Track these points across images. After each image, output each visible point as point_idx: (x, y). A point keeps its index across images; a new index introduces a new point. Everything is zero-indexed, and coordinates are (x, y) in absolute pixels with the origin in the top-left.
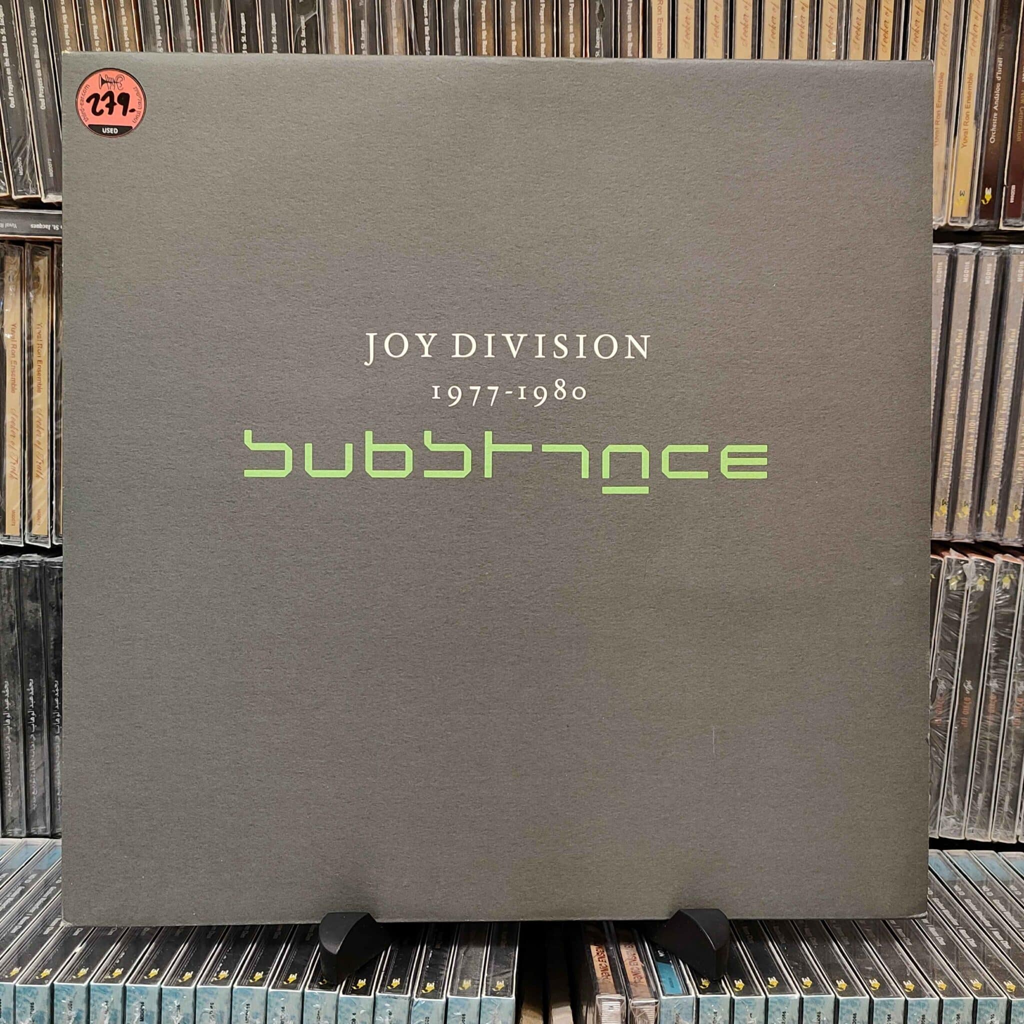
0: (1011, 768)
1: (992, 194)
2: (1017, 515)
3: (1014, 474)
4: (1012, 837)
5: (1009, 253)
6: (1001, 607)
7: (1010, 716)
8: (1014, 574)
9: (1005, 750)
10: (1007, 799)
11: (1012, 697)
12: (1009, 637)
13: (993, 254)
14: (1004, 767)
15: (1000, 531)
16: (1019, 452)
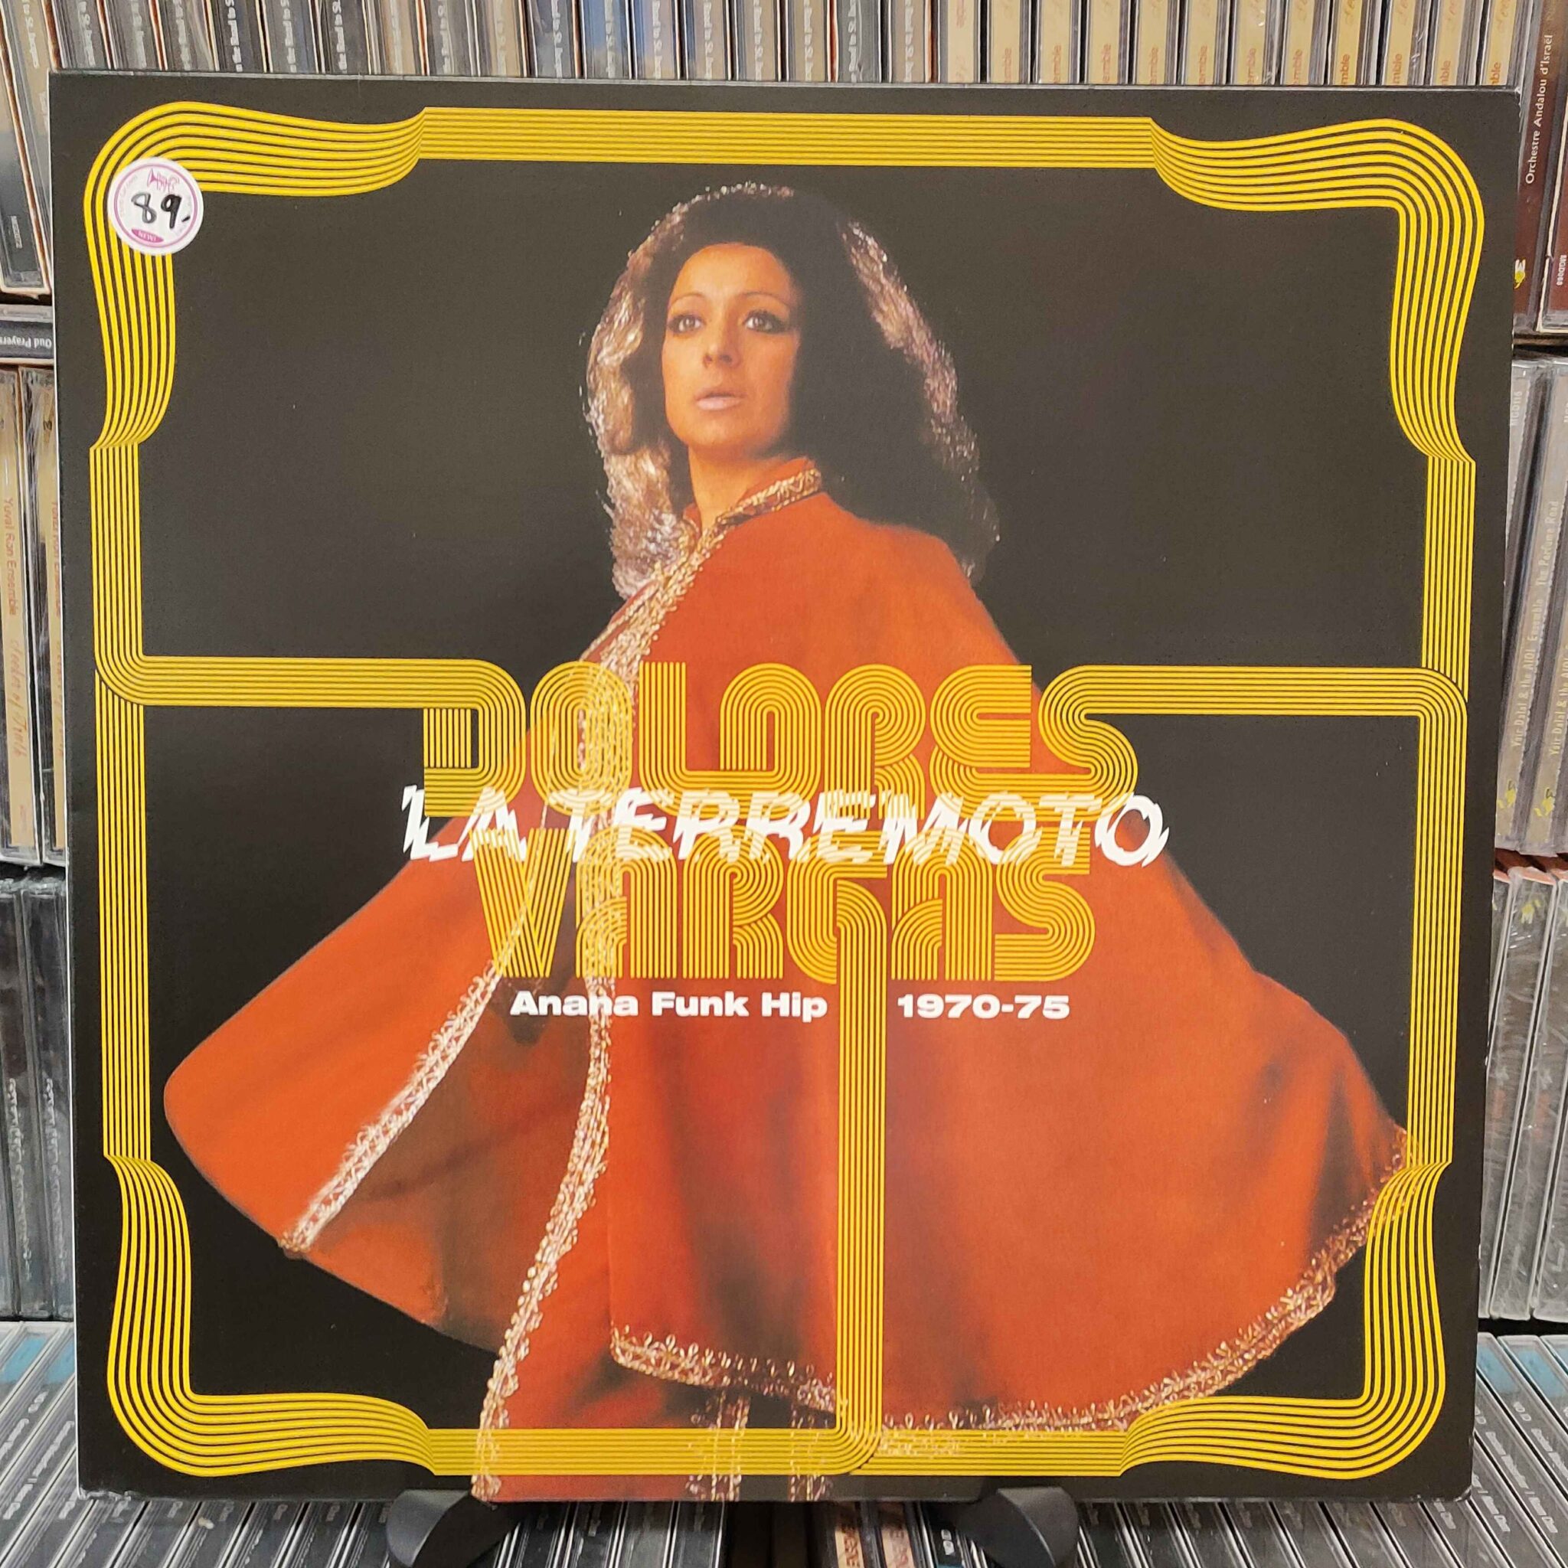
0: (1525, 1204)
1: (1529, 269)
2: (1549, 805)
3: (1546, 740)
4: (1523, 1310)
5: (1552, 375)
6: (1517, 954)
7: (1527, 1124)
8: (1540, 898)
9: (1516, 1176)
10: (1518, 1250)
11: (1531, 1094)
12: (1531, 1001)
13: (1524, 374)
14: (1513, 1203)
15: (1519, 830)
16: (1558, 704)
